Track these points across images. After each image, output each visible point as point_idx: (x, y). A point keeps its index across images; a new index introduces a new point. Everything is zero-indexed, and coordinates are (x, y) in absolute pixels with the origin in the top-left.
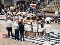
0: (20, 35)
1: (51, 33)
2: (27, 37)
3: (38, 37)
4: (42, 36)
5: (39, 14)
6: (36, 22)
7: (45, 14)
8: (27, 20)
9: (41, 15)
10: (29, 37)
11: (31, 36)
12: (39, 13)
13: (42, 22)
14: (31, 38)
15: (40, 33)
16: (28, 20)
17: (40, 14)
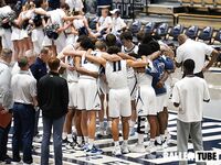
0: (41, 132)
1: (206, 120)
2: (79, 139)
3: (135, 141)
4: (159, 139)
5: (144, 21)
6: (124, 63)
7: (176, 20)
8: (78, 52)
9: (157, 25)
10: (91, 143)
11: (100, 137)
12: (148, 14)
13: (155, 65)
14: (102, 146)
15: (146, 124)
16: (84, 53)
17: (150, 22)
